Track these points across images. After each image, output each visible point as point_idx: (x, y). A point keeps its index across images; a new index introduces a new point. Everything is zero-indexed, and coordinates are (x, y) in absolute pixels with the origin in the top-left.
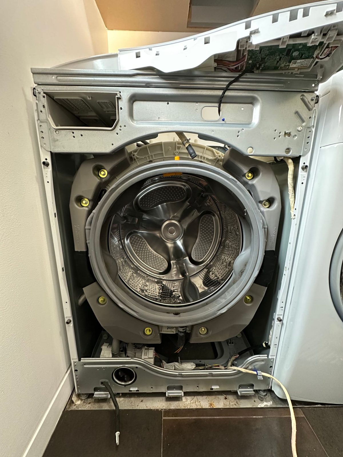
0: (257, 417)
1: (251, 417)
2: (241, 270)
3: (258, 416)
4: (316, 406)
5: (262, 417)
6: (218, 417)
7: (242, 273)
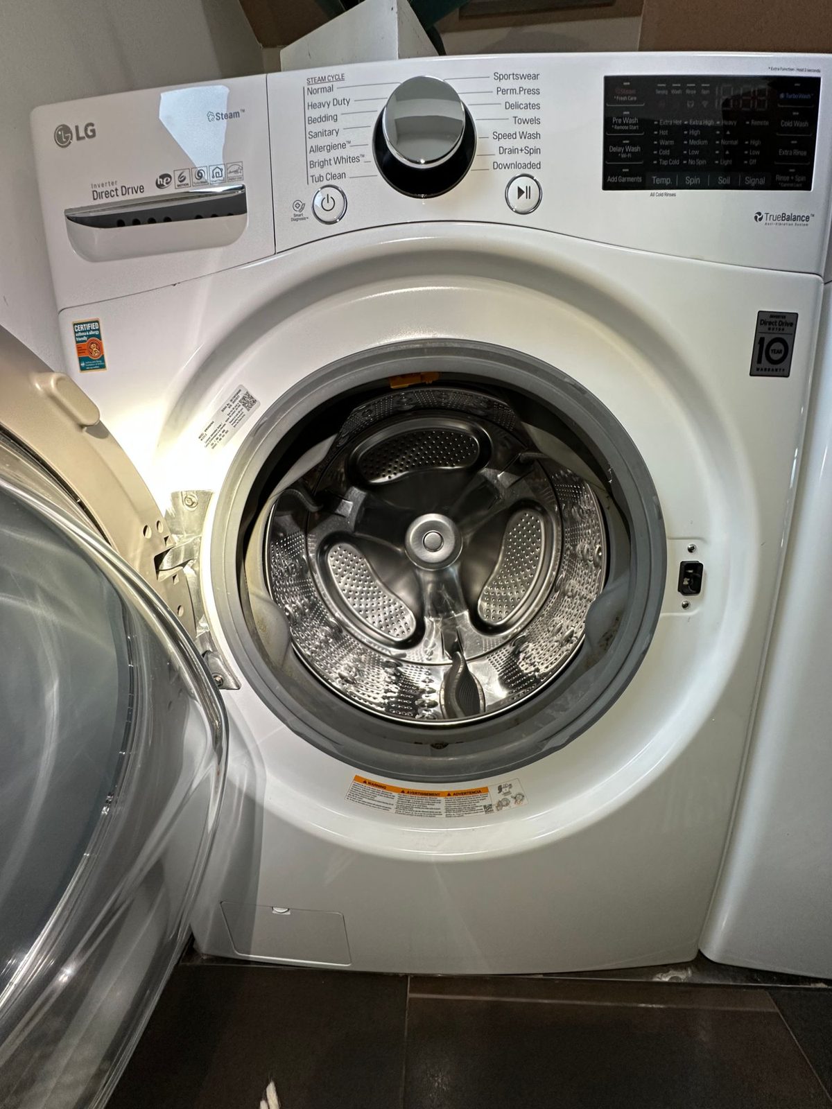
0: (650, 1006)
1: (634, 1005)
2: (606, 633)
3: (652, 1004)
4: (812, 986)
5: (662, 1006)
6: (546, 1001)
7: (608, 640)
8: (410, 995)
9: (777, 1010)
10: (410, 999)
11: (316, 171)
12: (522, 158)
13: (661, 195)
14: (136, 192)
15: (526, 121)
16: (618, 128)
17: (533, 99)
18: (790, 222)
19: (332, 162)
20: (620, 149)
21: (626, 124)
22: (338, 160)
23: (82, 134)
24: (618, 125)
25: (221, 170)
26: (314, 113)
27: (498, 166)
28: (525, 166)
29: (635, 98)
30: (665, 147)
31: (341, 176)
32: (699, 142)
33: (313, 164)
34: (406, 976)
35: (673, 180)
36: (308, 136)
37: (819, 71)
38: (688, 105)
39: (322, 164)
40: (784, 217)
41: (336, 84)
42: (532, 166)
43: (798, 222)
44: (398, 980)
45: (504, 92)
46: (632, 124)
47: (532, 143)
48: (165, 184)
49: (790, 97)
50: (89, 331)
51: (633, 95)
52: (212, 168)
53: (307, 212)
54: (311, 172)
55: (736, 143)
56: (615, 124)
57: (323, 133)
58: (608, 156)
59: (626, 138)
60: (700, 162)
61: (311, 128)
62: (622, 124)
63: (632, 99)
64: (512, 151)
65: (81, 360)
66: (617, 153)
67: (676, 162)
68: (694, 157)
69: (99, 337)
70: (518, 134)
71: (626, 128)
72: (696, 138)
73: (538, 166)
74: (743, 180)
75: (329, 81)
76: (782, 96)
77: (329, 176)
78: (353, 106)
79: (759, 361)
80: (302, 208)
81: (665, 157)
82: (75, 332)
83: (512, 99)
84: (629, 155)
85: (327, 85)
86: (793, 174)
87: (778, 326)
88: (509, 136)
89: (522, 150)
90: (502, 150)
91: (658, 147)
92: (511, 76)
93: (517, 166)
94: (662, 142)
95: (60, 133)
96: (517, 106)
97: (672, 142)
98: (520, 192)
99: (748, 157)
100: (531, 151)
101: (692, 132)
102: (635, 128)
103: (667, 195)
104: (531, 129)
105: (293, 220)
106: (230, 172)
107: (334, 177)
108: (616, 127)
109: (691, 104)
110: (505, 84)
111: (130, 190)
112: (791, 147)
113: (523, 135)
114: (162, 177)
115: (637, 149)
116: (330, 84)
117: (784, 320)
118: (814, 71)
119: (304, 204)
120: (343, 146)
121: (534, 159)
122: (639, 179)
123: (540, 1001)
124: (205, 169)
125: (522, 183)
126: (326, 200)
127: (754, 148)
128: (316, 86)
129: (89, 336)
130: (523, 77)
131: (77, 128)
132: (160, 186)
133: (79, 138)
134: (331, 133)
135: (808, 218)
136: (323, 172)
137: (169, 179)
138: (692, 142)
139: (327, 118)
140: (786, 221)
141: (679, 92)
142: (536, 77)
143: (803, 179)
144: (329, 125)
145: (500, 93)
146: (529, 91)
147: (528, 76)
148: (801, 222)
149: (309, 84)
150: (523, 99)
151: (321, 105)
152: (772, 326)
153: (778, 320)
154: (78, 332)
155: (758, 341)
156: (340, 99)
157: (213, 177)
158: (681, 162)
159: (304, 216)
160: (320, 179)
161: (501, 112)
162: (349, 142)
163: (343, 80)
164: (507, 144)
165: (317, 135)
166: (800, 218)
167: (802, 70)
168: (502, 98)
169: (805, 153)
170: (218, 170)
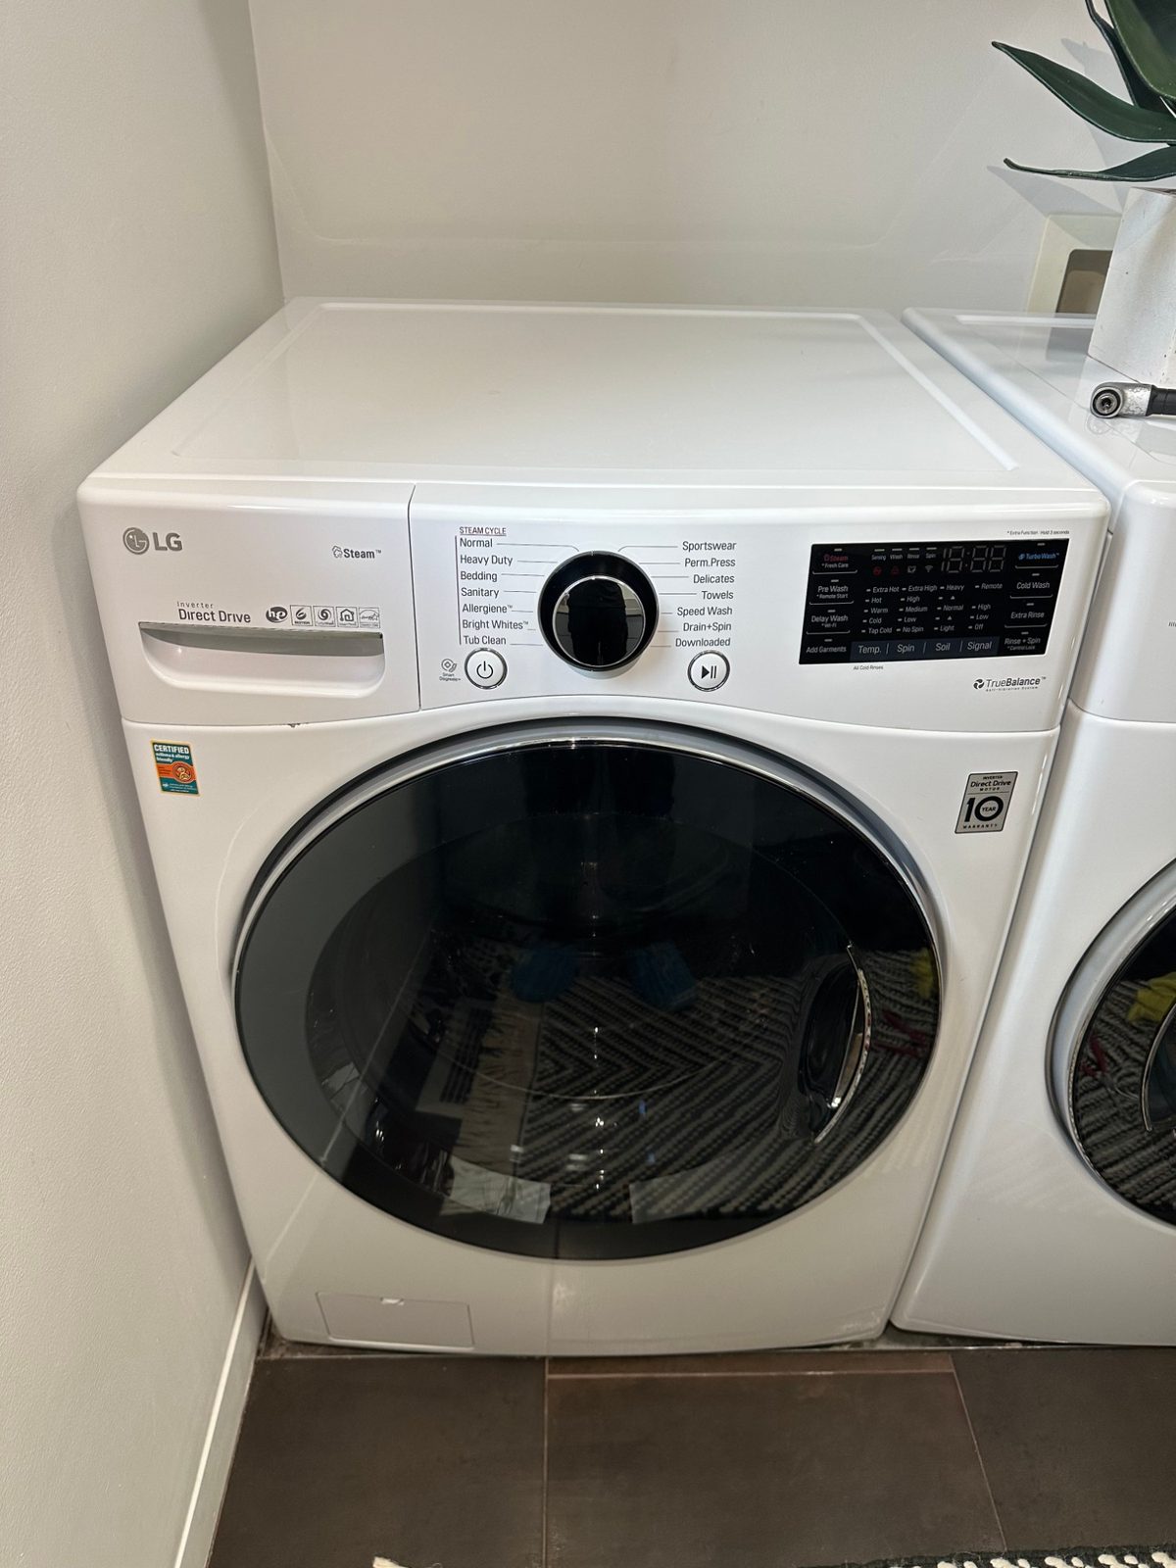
8: (548, 1377)
9: (953, 1370)
10: (550, 1381)
11: (472, 632)
12: (710, 635)
13: (867, 668)
14: (240, 621)
15: (716, 596)
16: (824, 597)
17: (726, 571)
18: (1016, 686)
19: (490, 625)
20: (823, 619)
21: (834, 593)
22: (497, 624)
23: (163, 543)
24: (824, 593)
25: (352, 613)
26: (470, 568)
27: (682, 643)
28: (713, 643)
29: (847, 565)
30: (876, 616)
31: (499, 641)
32: (917, 609)
33: (466, 624)
34: (543, 1359)
35: (883, 649)
36: (460, 592)
37: (1067, 532)
38: (909, 571)
39: (479, 625)
40: (1009, 682)
41: (496, 540)
42: (720, 642)
43: (1026, 686)
44: (535, 1363)
45: (694, 563)
46: (840, 593)
47: (721, 619)
48: (278, 617)
49: (1031, 557)
50: (175, 754)
51: (844, 562)
52: (340, 610)
53: (460, 672)
54: (464, 632)
55: (961, 608)
56: (821, 592)
57: (480, 592)
58: (808, 625)
59: (832, 607)
60: (916, 630)
61: (463, 583)
62: (829, 593)
63: (843, 566)
64: (698, 628)
65: (162, 780)
66: (821, 623)
67: (889, 630)
68: (910, 625)
69: (190, 762)
70: (706, 610)
71: (834, 596)
72: (913, 605)
73: (727, 642)
74: (965, 646)
75: (487, 534)
76: (1022, 557)
77: (486, 640)
78: (515, 567)
79: (968, 819)
80: (453, 669)
81: (876, 626)
82: (155, 752)
83: (702, 571)
84: (834, 625)
85: (485, 538)
86: (1026, 637)
87: (992, 786)
88: (696, 612)
89: (709, 627)
90: (688, 627)
91: (869, 616)
92: (703, 546)
93: (703, 643)
94: (874, 611)
95: (131, 537)
96: (708, 579)
97: (886, 610)
98: (705, 672)
99: (974, 622)
100: (719, 628)
101: (910, 599)
102: (843, 596)
103: (872, 667)
104: (721, 604)
105: (442, 679)
106: (363, 617)
107: (491, 641)
108: (821, 596)
109: (911, 570)
110: (694, 555)
111: (231, 617)
112: (1027, 610)
113: (712, 611)
114: (275, 610)
115: (844, 618)
116: (489, 539)
117: (999, 780)
118: (1062, 532)
119: (456, 665)
120: (504, 610)
121: (723, 635)
122: (843, 649)
123: (698, 1375)
124: (331, 609)
125: (709, 661)
126: (482, 668)
127: (982, 612)
128: (472, 538)
129: (175, 759)
130: (717, 547)
131: (155, 535)
132: (272, 619)
133: (158, 548)
134: (488, 593)
135: (1038, 681)
136: (479, 634)
137: (284, 614)
138: (909, 609)
139: (484, 576)
140: (1011, 686)
141: (900, 557)
142: (732, 546)
143: (1038, 640)
144: (487, 584)
145: (688, 565)
146: (723, 563)
147: (723, 546)
148: (1030, 686)
149: (462, 533)
150: (716, 571)
151: (477, 560)
152: (984, 787)
153: (992, 781)
154: (159, 752)
155: (967, 801)
156: (500, 557)
157: (342, 619)
158: (894, 630)
159: (456, 677)
160: (475, 640)
161: (689, 585)
162: (511, 607)
163: (504, 535)
164: (693, 620)
165: (471, 593)
166: (1029, 682)
167: (1047, 533)
168: (691, 571)
169: (1042, 615)
170: (347, 613)
